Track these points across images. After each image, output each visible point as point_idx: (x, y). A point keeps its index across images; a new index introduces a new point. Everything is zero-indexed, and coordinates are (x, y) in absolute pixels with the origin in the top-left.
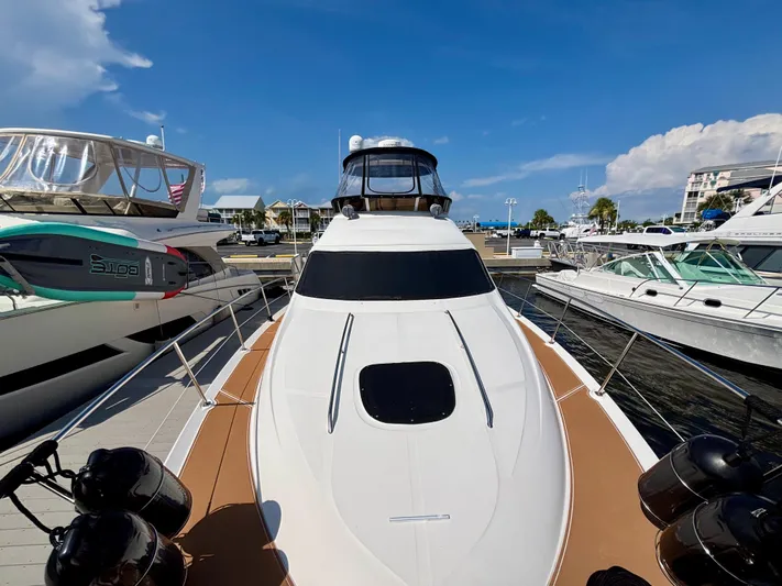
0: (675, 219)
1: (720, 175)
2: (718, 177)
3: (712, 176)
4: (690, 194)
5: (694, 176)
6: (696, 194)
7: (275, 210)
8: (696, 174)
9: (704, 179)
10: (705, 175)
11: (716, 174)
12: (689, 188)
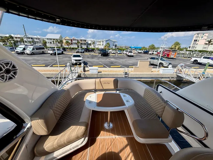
0: (189, 48)
1: (205, 35)
2: (204, 35)
3: (202, 35)
4: (195, 40)
5: (196, 34)
6: (197, 40)
7: (66, 40)
8: (197, 34)
9: (200, 36)
10: (200, 34)
11: (203, 34)
12: (194, 38)
